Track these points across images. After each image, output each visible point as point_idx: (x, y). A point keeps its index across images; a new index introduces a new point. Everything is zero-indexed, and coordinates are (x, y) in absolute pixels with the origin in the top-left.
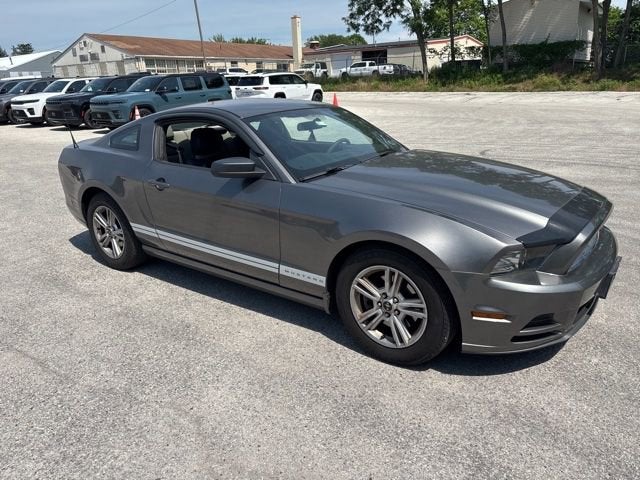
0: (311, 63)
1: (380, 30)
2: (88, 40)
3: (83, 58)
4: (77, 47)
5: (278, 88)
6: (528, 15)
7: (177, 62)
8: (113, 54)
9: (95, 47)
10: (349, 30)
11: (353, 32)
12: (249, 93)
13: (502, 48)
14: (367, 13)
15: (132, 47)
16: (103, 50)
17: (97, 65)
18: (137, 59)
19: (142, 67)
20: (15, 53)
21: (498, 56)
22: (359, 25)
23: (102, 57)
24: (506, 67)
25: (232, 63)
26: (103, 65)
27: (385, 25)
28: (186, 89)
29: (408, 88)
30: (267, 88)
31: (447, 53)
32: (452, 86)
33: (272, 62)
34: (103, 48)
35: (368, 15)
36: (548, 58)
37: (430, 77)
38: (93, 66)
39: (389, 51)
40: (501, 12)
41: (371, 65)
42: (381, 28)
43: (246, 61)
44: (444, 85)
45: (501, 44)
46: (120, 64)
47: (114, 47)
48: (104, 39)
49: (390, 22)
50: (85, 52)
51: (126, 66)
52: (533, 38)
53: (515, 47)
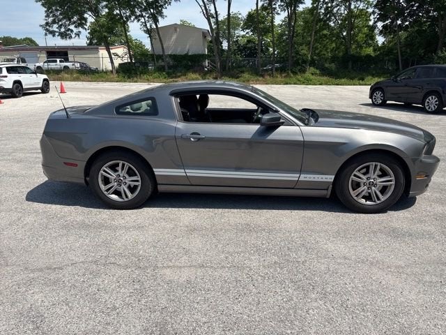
0: (12, 58)
5: (15, 77)
6: (174, 37)
13: (162, 55)
14: (60, 23)
21: (160, 61)
22: (54, 31)
24: (166, 68)
27: (76, 34)
29: (104, 80)
30: (6, 77)
31: (126, 56)
32: (135, 79)
35: (61, 25)
36: (190, 63)
37: (118, 72)
40: (158, 34)
41: (61, 61)
42: (73, 35)
44: (129, 78)
45: (161, 53)
49: (80, 32)
52: (180, 51)
53: (170, 56)
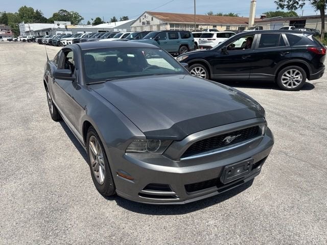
1: (297, 8)
2: (147, 15)
3: (143, 23)
4: (142, 18)
5: (221, 40)
7: (185, 25)
8: (156, 21)
9: (149, 18)
10: (278, 8)
11: (280, 10)
12: (205, 42)
15: (166, 18)
16: (152, 20)
17: (149, 26)
18: (166, 24)
19: (168, 28)
20: (121, 20)
22: (284, 5)
23: (152, 23)
25: (214, 26)
26: (151, 27)
27: (300, 5)
28: (170, 38)
30: (215, 40)
33: (236, 26)
34: (152, 18)
37: (325, 36)
38: (147, 27)
39: (307, 20)
42: (297, 6)
43: (221, 26)
46: (159, 26)
47: (157, 18)
48: (153, 14)
49: (304, 3)
50: (144, 21)
51: (161, 27)
